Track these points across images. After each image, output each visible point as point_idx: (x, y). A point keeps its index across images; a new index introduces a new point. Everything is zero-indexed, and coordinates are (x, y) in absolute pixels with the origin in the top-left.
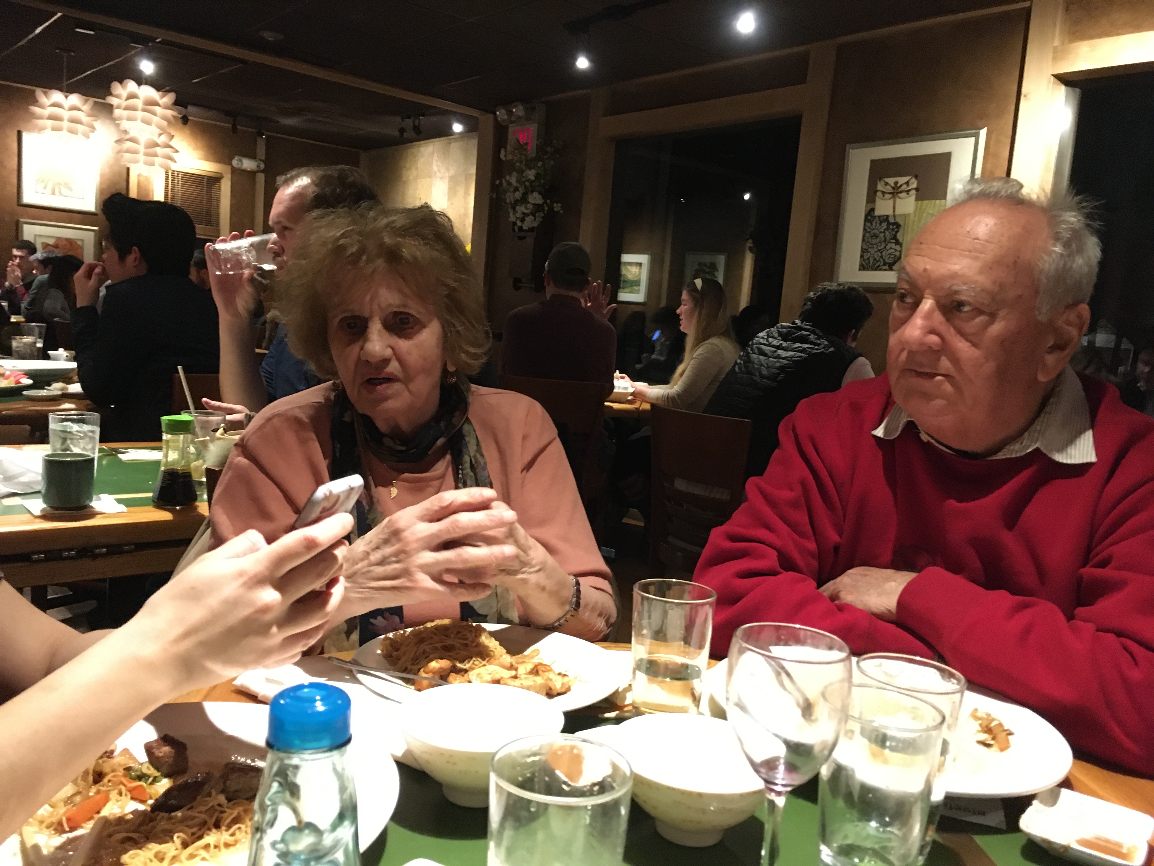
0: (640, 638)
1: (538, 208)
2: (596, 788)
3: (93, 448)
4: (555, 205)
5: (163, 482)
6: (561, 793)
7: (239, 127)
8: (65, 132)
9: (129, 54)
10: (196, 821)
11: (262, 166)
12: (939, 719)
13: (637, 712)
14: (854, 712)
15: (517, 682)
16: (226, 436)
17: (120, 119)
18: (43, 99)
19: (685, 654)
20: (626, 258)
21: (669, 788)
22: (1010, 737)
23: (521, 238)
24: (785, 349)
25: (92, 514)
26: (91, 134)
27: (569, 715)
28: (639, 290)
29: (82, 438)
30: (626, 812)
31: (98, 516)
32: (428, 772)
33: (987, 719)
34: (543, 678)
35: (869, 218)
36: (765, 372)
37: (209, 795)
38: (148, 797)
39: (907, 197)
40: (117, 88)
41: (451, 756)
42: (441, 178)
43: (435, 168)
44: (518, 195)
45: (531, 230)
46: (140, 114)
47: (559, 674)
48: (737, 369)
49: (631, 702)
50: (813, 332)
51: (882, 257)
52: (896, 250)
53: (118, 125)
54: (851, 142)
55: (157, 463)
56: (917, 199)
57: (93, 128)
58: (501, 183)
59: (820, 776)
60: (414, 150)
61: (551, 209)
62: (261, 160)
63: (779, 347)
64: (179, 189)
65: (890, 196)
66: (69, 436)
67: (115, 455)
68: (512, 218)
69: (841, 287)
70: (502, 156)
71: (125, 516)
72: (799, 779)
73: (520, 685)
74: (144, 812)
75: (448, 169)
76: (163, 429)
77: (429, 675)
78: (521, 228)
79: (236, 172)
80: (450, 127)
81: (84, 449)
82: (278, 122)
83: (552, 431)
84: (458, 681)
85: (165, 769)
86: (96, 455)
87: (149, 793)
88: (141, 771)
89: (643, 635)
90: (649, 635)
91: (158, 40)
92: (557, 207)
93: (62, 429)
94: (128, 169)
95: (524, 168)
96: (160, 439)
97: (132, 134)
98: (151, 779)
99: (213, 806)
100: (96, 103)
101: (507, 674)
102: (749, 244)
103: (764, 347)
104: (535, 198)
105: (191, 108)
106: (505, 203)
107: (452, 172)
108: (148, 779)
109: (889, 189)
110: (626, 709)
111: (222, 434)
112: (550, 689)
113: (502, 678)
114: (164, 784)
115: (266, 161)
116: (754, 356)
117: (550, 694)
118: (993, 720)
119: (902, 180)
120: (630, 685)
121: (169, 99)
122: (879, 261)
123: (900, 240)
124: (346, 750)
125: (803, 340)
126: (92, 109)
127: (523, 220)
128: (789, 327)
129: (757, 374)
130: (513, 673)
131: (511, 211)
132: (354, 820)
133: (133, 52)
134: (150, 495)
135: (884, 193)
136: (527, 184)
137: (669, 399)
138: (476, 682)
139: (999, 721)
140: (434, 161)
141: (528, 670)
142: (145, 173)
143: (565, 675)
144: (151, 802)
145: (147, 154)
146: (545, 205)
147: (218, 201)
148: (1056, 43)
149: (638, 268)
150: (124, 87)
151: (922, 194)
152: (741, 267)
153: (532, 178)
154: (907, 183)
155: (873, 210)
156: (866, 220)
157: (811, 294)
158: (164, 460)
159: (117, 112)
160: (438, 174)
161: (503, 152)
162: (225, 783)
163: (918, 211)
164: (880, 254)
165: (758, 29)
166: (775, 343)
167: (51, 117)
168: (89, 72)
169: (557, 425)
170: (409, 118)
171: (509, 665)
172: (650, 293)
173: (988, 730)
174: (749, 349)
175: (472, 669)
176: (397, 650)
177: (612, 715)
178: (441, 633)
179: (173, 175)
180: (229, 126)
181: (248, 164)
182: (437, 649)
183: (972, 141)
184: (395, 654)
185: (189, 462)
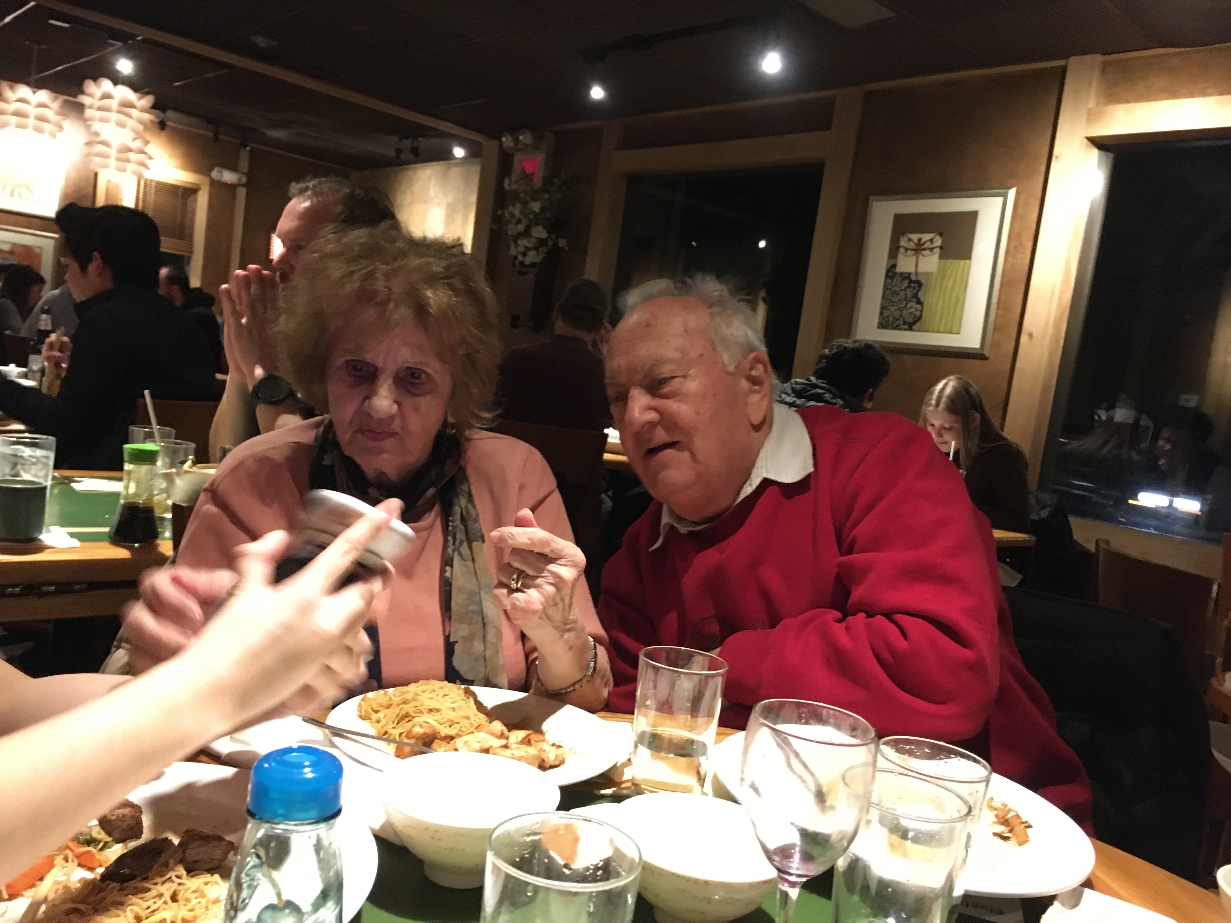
0: (644, 710)
1: (541, 242)
3: (46, 476)
4: (560, 240)
5: (122, 515)
6: (561, 877)
7: (221, 137)
8: (30, 130)
9: (104, 52)
10: (151, 893)
11: (244, 180)
12: (965, 810)
13: (637, 790)
14: (874, 799)
15: (508, 752)
16: (194, 469)
17: (92, 119)
18: (9, 94)
19: (691, 729)
21: (673, 874)
22: (1028, 830)
23: (522, 273)
25: (41, 548)
26: (58, 135)
27: (564, 790)
29: (34, 464)
31: (48, 551)
32: (409, 846)
33: (1003, 810)
34: (536, 749)
35: (890, 274)
37: (167, 865)
38: (98, 865)
39: (931, 255)
40: (90, 86)
41: (436, 832)
42: (438, 204)
43: (432, 193)
44: (521, 227)
45: (533, 265)
46: (114, 116)
47: (553, 745)
49: (630, 778)
50: (829, 391)
51: (901, 315)
52: (917, 310)
53: (89, 127)
54: (874, 195)
55: (116, 495)
56: (941, 257)
57: (61, 128)
58: (503, 214)
59: (835, 867)
60: (410, 173)
61: (555, 245)
62: (243, 173)
63: (792, 405)
64: (152, 198)
65: (913, 252)
66: (20, 461)
67: (68, 484)
68: (513, 252)
69: (858, 344)
70: (506, 186)
71: (75, 552)
72: (814, 870)
73: (511, 755)
74: (93, 881)
75: (446, 196)
76: (126, 457)
77: (412, 741)
78: (522, 263)
79: (213, 183)
80: (451, 152)
81: (35, 476)
82: (263, 133)
83: (551, 482)
84: (443, 749)
85: (117, 834)
86: (49, 483)
87: (99, 860)
88: (91, 835)
89: (647, 706)
90: (654, 706)
91: (139, 38)
92: (562, 243)
93: (11, 452)
94: (96, 175)
95: (528, 199)
96: (121, 469)
97: (103, 137)
98: (101, 845)
99: (170, 878)
100: (66, 101)
101: (497, 743)
102: (763, 294)
104: (539, 232)
105: (170, 114)
106: (507, 234)
107: (450, 198)
108: (99, 844)
109: (912, 245)
110: (623, 786)
111: (190, 467)
112: (543, 761)
113: (491, 747)
114: (116, 851)
115: (250, 174)
117: (543, 766)
118: (1010, 810)
119: (926, 237)
120: (629, 760)
121: (146, 101)
122: (898, 320)
123: (922, 300)
124: (333, 823)
125: (818, 398)
126: (62, 106)
127: (524, 254)
128: (803, 384)
130: (504, 742)
131: (512, 244)
132: (339, 901)
133: (110, 49)
134: (106, 529)
135: (906, 249)
136: (531, 216)
138: (463, 751)
139: (1016, 812)
140: (432, 186)
141: (520, 739)
142: (115, 180)
143: (560, 746)
144: (101, 870)
145: (118, 159)
146: (549, 240)
147: (194, 214)
148: (1091, 105)
150: (99, 86)
151: (946, 253)
153: (537, 210)
154: (931, 240)
155: (894, 266)
156: (887, 276)
157: (827, 351)
158: (124, 492)
159: (89, 112)
160: (435, 200)
161: (507, 181)
162: (184, 852)
163: (942, 271)
164: (899, 313)
165: (784, 70)
166: (788, 399)
167: (17, 114)
168: (60, 68)
169: (557, 475)
170: (407, 138)
171: (499, 733)
173: (1005, 822)
175: (459, 736)
176: (377, 712)
177: (609, 791)
178: (427, 695)
179: (145, 184)
180: (211, 134)
181: (229, 177)
182: (422, 712)
183: (1000, 200)
184: (375, 716)
185: (151, 496)
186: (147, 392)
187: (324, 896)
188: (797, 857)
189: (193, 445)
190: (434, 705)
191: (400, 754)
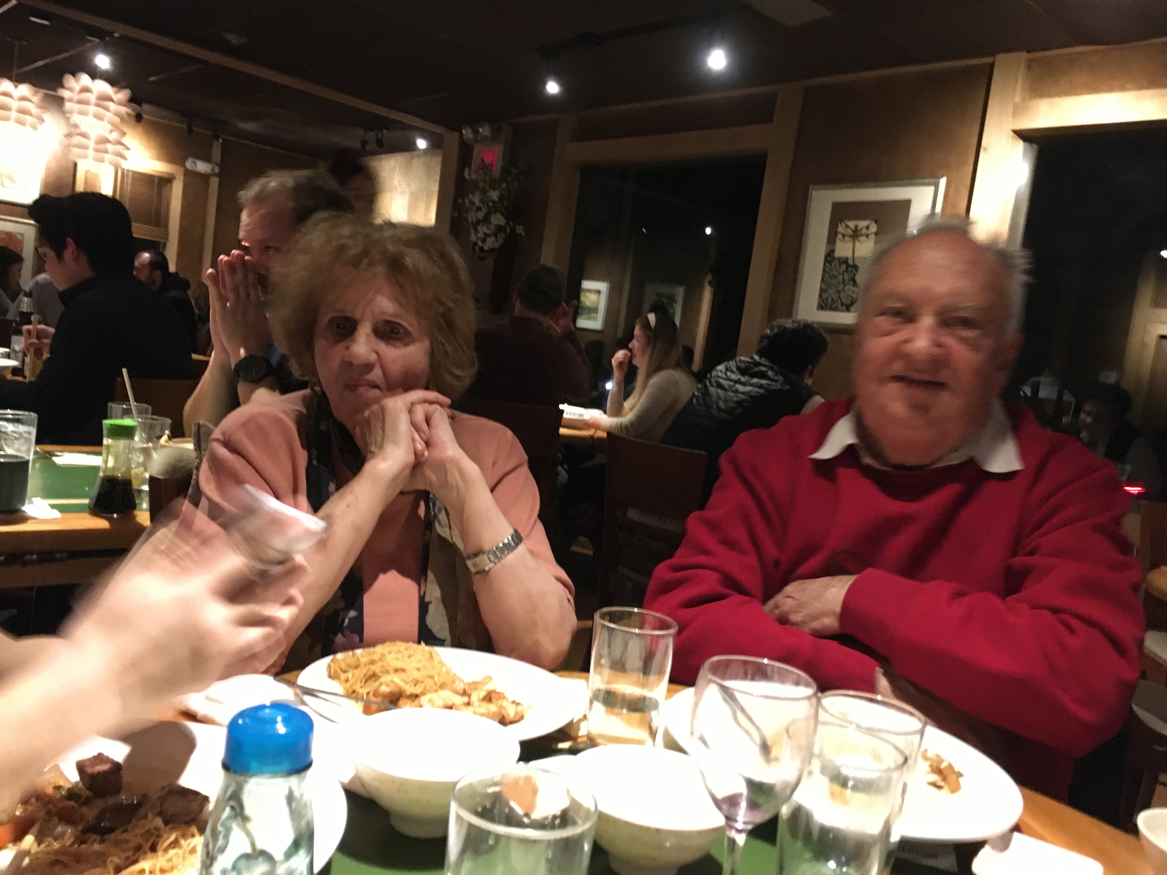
0: (599, 668)
1: (500, 229)
2: (557, 821)
3: (29, 450)
4: (517, 227)
7: (195, 129)
8: (12, 123)
9: (83, 48)
10: (131, 845)
11: (217, 170)
12: (901, 760)
13: (592, 742)
14: (816, 750)
15: (470, 709)
16: (171, 443)
17: (71, 112)
19: (643, 686)
20: (587, 284)
21: (626, 824)
22: (960, 779)
23: (482, 259)
24: (744, 384)
25: (24, 519)
26: (39, 127)
27: (524, 745)
28: (597, 318)
29: (16, 439)
30: (588, 847)
31: (30, 521)
32: (376, 799)
33: (937, 760)
34: (496, 706)
35: (829, 258)
36: (722, 405)
37: (145, 817)
39: (867, 241)
40: (69, 81)
41: (403, 784)
42: (402, 193)
43: (396, 183)
44: (480, 215)
45: (492, 250)
46: (92, 109)
47: (514, 702)
48: (694, 401)
49: (585, 733)
50: (772, 369)
51: (840, 298)
52: (853, 292)
53: (68, 119)
54: (813, 184)
55: (96, 469)
56: (876, 243)
57: (42, 120)
58: (464, 202)
59: (780, 815)
61: (513, 230)
62: (216, 163)
63: (738, 382)
64: (128, 188)
65: (850, 239)
67: (50, 459)
68: (473, 239)
69: (797, 325)
70: (466, 176)
72: (761, 817)
73: (473, 712)
75: (409, 185)
76: (105, 432)
77: (379, 699)
78: (482, 249)
79: (189, 174)
80: (414, 143)
81: (18, 450)
82: (235, 126)
83: (520, 455)
84: (409, 705)
86: (31, 457)
88: (72, 790)
89: (601, 665)
90: (608, 665)
91: (116, 35)
92: (519, 230)
94: (75, 165)
95: (487, 188)
96: (100, 443)
97: (83, 128)
98: (82, 800)
99: (148, 831)
100: (46, 95)
101: (459, 700)
102: (709, 277)
103: (722, 381)
104: (498, 219)
105: (146, 107)
106: (467, 222)
107: (414, 187)
109: (849, 232)
110: (580, 740)
111: (166, 442)
112: (504, 716)
113: (455, 704)
114: (97, 807)
115: (222, 165)
116: (712, 390)
117: (503, 721)
118: (943, 761)
119: (862, 224)
120: (585, 716)
121: (123, 95)
122: (837, 302)
124: (306, 776)
125: (762, 375)
126: (43, 100)
127: (484, 241)
128: (747, 362)
129: (715, 407)
130: (466, 699)
131: (472, 231)
133: (88, 45)
134: (86, 501)
135: (844, 236)
136: (491, 204)
137: (622, 428)
138: (427, 707)
139: (949, 762)
140: (396, 176)
141: (482, 696)
142: (94, 170)
143: (519, 704)
145: (96, 150)
146: (507, 227)
147: (168, 203)
148: (1017, 99)
149: (597, 295)
150: (77, 81)
151: (881, 237)
152: (700, 299)
153: (496, 198)
154: (868, 228)
155: (833, 251)
156: (826, 260)
157: (768, 331)
158: (103, 466)
159: (68, 105)
160: (399, 189)
161: (467, 171)
162: (162, 806)
164: (838, 295)
165: (729, 66)
166: (734, 377)
168: (40, 63)
170: (372, 130)
171: (462, 692)
172: (607, 321)
173: (938, 770)
174: (708, 383)
175: (423, 693)
176: (345, 672)
177: (564, 745)
178: (393, 655)
179: (123, 174)
180: (185, 126)
181: (202, 167)
182: (388, 672)
183: (932, 189)
184: (343, 676)
185: (129, 469)
186: (124, 371)
187: (296, 845)
188: (743, 804)
189: (169, 421)
190: (399, 665)
191: (368, 711)
